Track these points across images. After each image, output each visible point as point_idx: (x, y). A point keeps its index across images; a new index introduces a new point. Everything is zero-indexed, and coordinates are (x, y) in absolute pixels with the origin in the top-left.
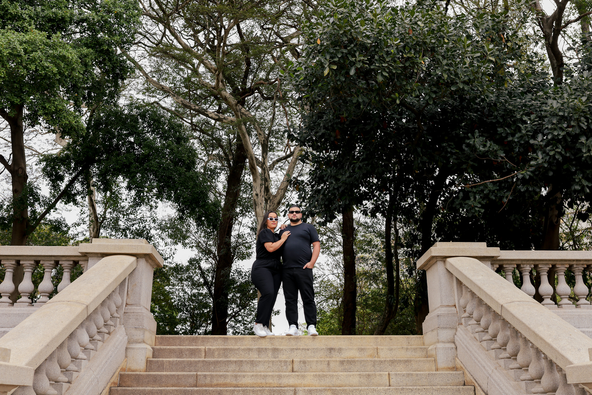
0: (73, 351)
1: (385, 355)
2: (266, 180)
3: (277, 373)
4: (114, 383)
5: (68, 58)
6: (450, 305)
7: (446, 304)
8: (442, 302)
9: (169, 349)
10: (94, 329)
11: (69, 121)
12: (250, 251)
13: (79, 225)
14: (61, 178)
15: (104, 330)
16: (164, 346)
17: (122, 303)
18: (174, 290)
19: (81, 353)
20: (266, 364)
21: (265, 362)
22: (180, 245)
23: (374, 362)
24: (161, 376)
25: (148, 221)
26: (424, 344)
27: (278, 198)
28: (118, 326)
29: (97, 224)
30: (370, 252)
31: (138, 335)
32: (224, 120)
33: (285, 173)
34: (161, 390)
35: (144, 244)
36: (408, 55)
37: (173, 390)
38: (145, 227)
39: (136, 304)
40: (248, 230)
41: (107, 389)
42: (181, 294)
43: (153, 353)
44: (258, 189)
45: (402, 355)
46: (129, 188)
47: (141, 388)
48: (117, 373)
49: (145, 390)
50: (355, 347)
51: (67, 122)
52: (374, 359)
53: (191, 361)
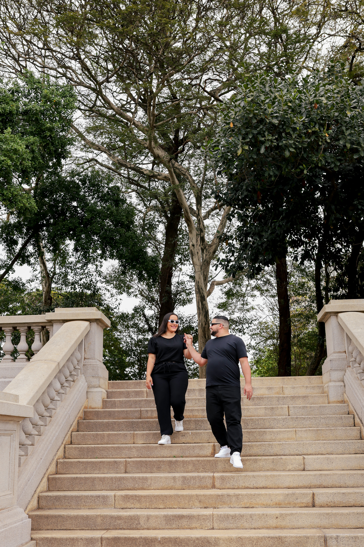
0: (51, 395)
1: (289, 392)
2: (201, 230)
3: (201, 408)
4: (80, 417)
5: (19, 150)
6: (341, 351)
7: (338, 351)
8: (334, 349)
9: (119, 391)
10: (63, 379)
11: (24, 204)
12: (191, 296)
13: (32, 281)
14: (16, 243)
15: (70, 379)
16: (115, 389)
17: (81, 358)
18: (122, 336)
19: (56, 396)
20: (194, 401)
21: (192, 399)
22: (125, 294)
23: (279, 398)
24: (114, 411)
25: (94, 275)
26: (322, 382)
27: (214, 247)
28: (80, 375)
29: (48, 280)
30: (303, 295)
31: (95, 381)
32: (158, 177)
33: (221, 219)
34: (115, 422)
35: (94, 311)
36: (313, 129)
37: (123, 422)
38: (92, 281)
39: (92, 358)
40: (188, 278)
41: (76, 421)
42: (129, 340)
43: (107, 395)
44: (194, 239)
45: (302, 392)
46: (76, 250)
47: (100, 421)
48: (82, 410)
49: (103, 422)
50: (265, 387)
51: (22, 205)
52: (278, 396)
53: (136, 400)
